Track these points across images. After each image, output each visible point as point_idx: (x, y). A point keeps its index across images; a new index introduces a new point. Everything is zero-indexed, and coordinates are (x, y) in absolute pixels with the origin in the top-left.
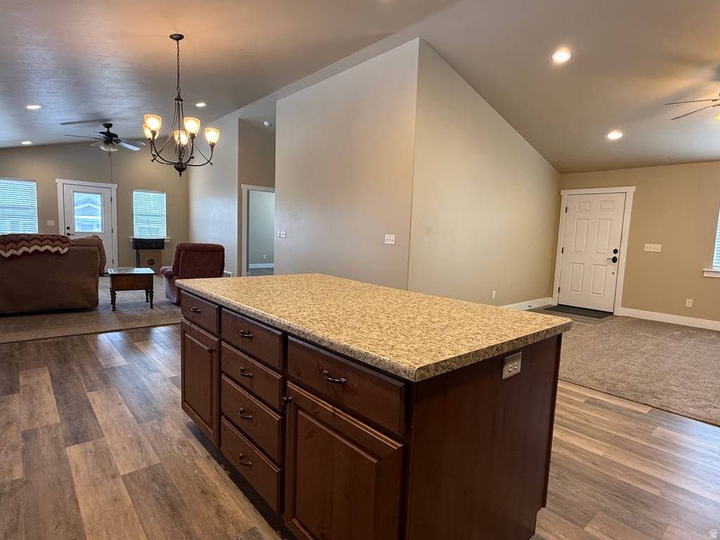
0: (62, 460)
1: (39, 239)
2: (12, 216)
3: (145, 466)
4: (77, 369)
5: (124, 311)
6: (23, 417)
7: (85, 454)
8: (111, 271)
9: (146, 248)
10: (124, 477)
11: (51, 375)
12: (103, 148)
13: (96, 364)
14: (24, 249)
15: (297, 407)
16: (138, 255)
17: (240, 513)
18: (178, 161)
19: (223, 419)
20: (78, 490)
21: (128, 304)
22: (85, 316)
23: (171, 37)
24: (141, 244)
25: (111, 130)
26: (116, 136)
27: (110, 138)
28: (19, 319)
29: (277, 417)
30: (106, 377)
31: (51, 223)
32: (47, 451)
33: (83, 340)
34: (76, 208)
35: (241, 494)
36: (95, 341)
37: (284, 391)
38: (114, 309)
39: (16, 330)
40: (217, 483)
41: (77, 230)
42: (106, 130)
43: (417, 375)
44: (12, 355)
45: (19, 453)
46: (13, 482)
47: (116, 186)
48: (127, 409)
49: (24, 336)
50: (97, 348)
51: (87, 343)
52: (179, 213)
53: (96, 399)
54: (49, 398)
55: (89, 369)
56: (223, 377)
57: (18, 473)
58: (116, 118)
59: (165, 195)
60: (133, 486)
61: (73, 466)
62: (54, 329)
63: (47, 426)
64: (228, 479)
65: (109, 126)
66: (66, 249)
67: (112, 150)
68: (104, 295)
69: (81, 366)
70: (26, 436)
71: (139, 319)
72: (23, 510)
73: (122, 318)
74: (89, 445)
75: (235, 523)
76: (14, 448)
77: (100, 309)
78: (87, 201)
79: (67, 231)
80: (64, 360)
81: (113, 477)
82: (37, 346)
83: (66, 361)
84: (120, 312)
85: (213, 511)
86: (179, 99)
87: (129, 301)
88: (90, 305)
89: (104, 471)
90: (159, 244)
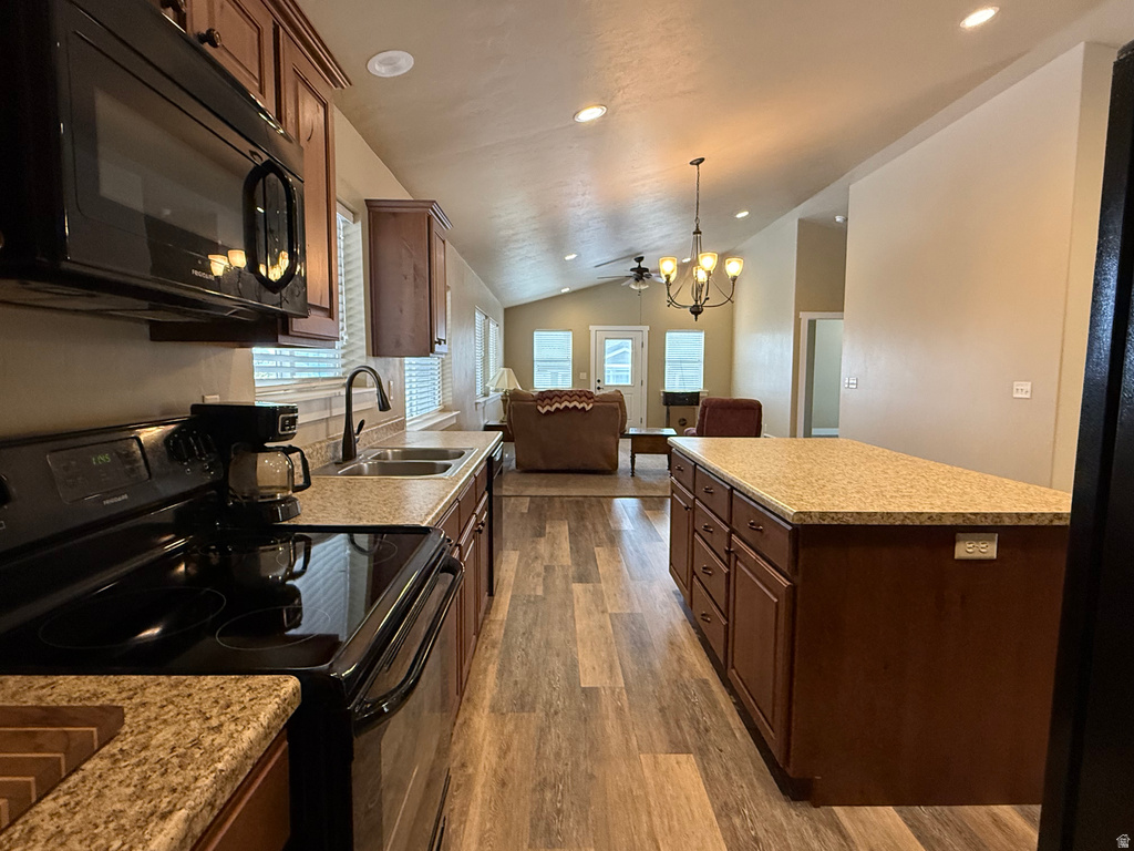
0: (568, 591)
1: (569, 395)
2: (553, 368)
3: (629, 611)
4: (590, 527)
5: (643, 477)
6: (546, 555)
7: (585, 591)
8: (632, 431)
9: (677, 404)
10: (610, 615)
11: (570, 529)
12: (633, 287)
13: (606, 525)
14: (557, 405)
15: (737, 558)
16: (668, 413)
17: (698, 666)
18: (694, 303)
19: (695, 579)
20: (576, 613)
21: (648, 471)
22: (604, 479)
23: (691, 163)
24: (672, 399)
25: (643, 265)
26: (647, 270)
27: (641, 274)
28: (550, 476)
29: (726, 570)
30: (614, 538)
31: (583, 376)
32: (559, 583)
33: (599, 502)
34: (607, 356)
35: (705, 655)
36: (610, 505)
37: (730, 543)
38: (633, 475)
39: (546, 486)
40: (686, 641)
41: (606, 383)
42: (636, 265)
43: (796, 518)
44: (542, 506)
45: (541, 579)
46: (536, 596)
47: (648, 328)
48: (625, 567)
49: (554, 492)
50: (610, 510)
51: (603, 506)
52: (721, 357)
53: (601, 553)
54: (566, 545)
55: (600, 528)
56: (696, 536)
57: (540, 592)
58: (647, 251)
59: (703, 334)
60: (616, 622)
61: (575, 597)
62: (577, 488)
63: (562, 566)
64: (696, 639)
65: (640, 260)
66: (591, 406)
67: (643, 287)
68: (624, 458)
69: (594, 525)
70: (547, 568)
71: (655, 488)
72: (540, 614)
73: (638, 485)
74: (590, 586)
75: (691, 672)
76: (538, 575)
77: (620, 475)
78: (619, 347)
79: (598, 385)
80: (581, 517)
81: (603, 612)
82: (561, 502)
83: (582, 519)
84: (639, 478)
85: (675, 657)
86: (697, 232)
87: (650, 467)
88: (609, 469)
89: (597, 606)
90: (693, 398)
